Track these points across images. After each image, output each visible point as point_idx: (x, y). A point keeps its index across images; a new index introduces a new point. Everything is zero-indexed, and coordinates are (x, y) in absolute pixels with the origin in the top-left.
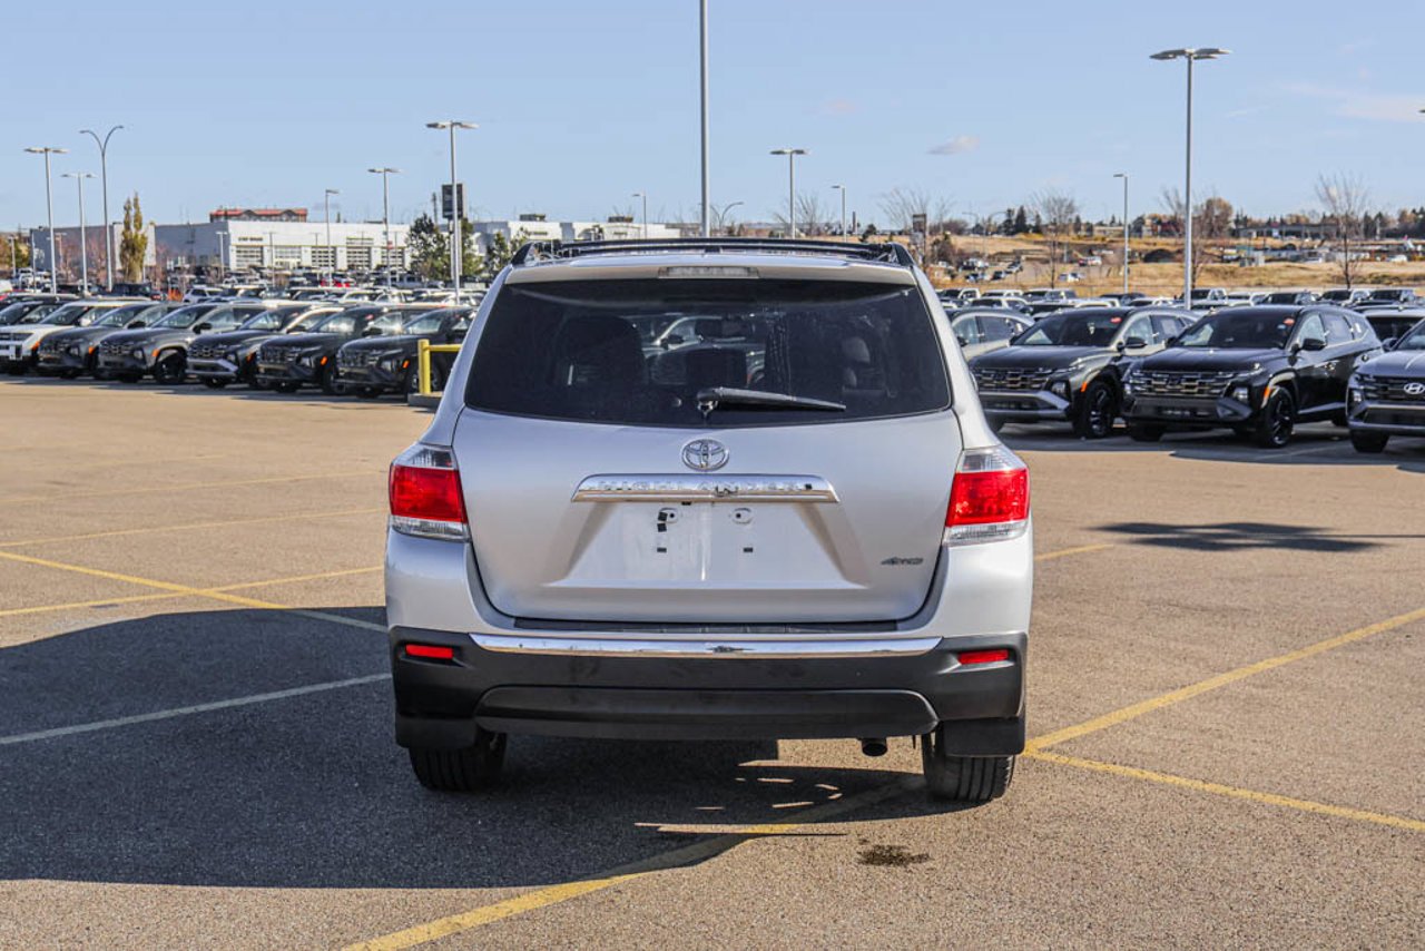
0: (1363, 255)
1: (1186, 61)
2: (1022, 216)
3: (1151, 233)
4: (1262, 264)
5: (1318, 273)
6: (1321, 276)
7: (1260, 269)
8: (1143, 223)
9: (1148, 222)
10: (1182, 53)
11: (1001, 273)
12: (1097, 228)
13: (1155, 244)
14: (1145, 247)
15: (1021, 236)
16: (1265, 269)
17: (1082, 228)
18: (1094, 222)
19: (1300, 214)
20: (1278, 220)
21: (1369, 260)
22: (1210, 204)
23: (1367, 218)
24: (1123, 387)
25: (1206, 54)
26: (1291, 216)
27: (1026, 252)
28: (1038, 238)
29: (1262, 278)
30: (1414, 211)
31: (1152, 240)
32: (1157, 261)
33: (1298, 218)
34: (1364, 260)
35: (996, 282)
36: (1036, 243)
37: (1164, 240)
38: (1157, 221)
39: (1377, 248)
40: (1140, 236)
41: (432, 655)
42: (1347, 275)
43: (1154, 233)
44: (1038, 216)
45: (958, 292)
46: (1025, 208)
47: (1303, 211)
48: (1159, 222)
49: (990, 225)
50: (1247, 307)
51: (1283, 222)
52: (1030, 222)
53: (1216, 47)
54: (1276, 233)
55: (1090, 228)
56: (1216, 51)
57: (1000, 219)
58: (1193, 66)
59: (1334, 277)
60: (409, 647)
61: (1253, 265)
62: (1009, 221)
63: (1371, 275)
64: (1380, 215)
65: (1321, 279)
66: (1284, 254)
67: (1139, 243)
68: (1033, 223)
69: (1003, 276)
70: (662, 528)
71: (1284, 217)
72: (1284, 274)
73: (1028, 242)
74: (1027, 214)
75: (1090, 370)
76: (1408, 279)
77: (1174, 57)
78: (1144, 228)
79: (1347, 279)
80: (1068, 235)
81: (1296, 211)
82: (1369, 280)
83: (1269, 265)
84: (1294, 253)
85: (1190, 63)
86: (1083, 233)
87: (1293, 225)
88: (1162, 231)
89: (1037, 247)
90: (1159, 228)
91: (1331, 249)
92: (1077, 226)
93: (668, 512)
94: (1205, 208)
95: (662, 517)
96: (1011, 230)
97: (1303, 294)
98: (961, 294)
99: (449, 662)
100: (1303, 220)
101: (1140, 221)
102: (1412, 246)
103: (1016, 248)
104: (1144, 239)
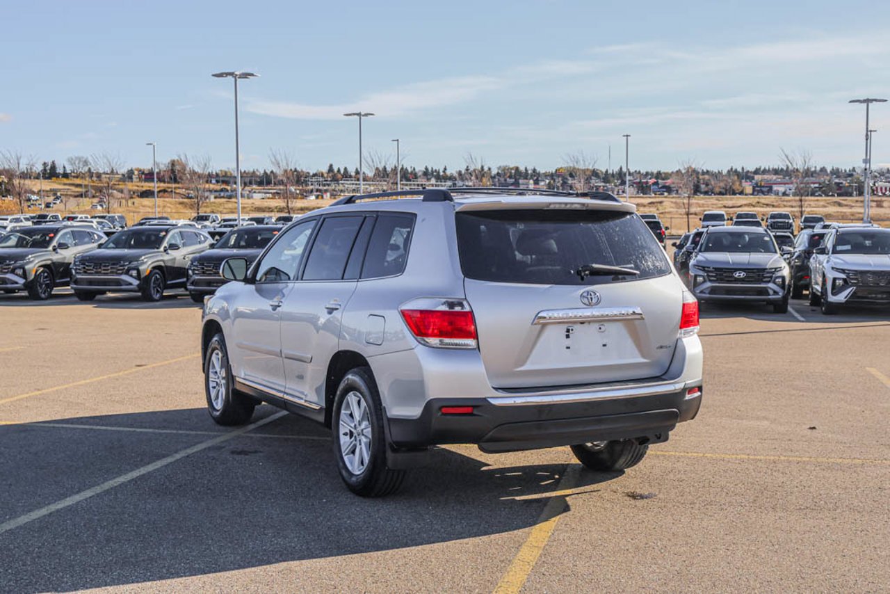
0: (268, 195)
1: (233, 79)
2: (53, 167)
3: (138, 180)
4: (212, 199)
5: (246, 206)
6: (248, 207)
7: (211, 203)
8: (133, 173)
9: (136, 173)
10: (232, 74)
11: (50, 203)
12: (103, 176)
13: (142, 187)
14: (136, 188)
15: (54, 179)
16: (214, 203)
17: (94, 175)
18: (101, 171)
19: (227, 170)
20: (214, 173)
21: (272, 198)
22: (173, 163)
23: (265, 173)
24: (188, 272)
25: (245, 76)
26: (221, 171)
27: (60, 190)
28: (65, 181)
29: (214, 208)
30: (291, 170)
31: (139, 184)
32: (147, 197)
33: (226, 173)
34: (269, 198)
35: (47, 209)
36: (65, 184)
37: (147, 184)
38: (142, 172)
39: (275, 191)
40: (132, 182)
41: (461, 412)
42: (288, 207)
43: (140, 179)
44: (64, 167)
45: (48, 216)
46: (56, 163)
47: (228, 169)
48: (143, 173)
49: (32, 172)
50: (253, 226)
51: (217, 175)
52: (60, 170)
53: (252, 72)
54: (214, 181)
55: (99, 176)
56: (252, 75)
57: (39, 168)
58: (238, 82)
59: (255, 208)
60: (443, 409)
61: (208, 200)
62: (45, 170)
63: (276, 207)
64: (272, 172)
65: (248, 209)
66: (222, 194)
67: (133, 186)
68: (61, 172)
69: (51, 205)
70: (568, 336)
71: (218, 172)
72: (226, 206)
73: (60, 184)
74: (57, 166)
75: (150, 263)
76: (298, 210)
77: (226, 76)
78: (134, 177)
79: (289, 210)
80: (85, 180)
81: (225, 169)
82: (275, 210)
83: (218, 200)
84: (227, 194)
85: (236, 81)
86: (94, 179)
87: (223, 176)
88: (145, 178)
89: (67, 187)
90: (143, 176)
91: (250, 192)
92: (91, 174)
93: (570, 328)
94: (170, 166)
95: (568, 331)
96: (47, 176)
97: (268, 218)
98: (49, 217)
99: (471, 414)
100: (229, 174)
101: (131, 172)
102: (293, 190)
103: (52, 188)
104: (134, 183)
